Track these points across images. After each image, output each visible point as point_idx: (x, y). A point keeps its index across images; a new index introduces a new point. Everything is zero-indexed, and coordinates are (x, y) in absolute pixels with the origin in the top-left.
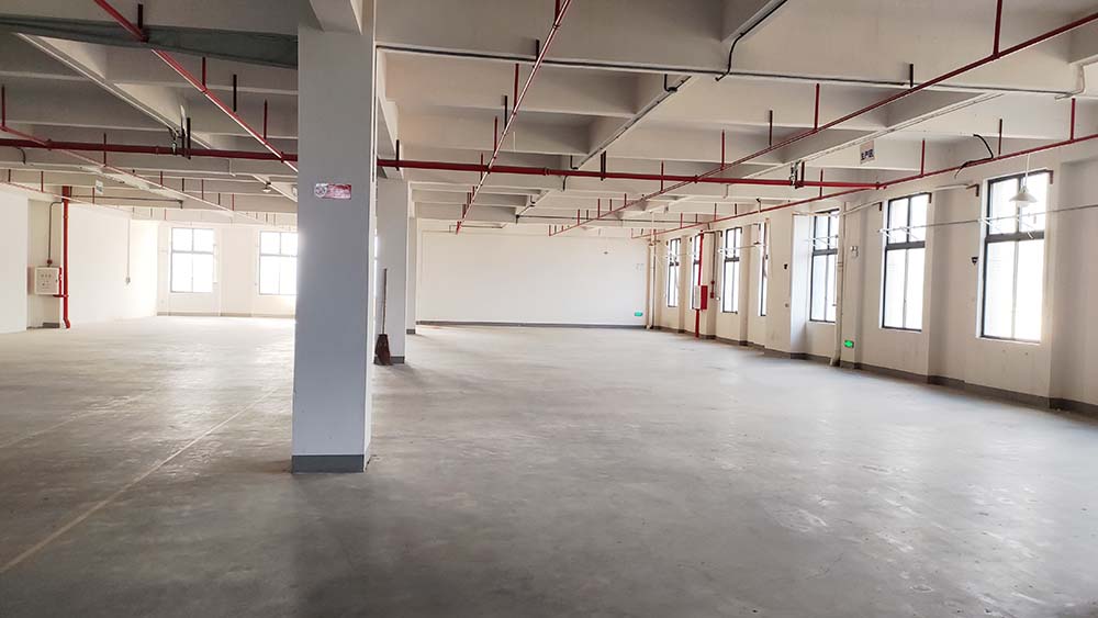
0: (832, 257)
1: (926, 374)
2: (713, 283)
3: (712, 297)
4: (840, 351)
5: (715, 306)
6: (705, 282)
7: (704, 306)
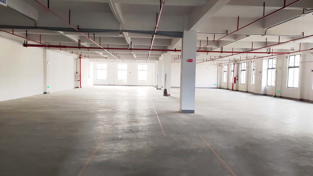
0: (273, 70)
1: (299, 98)
2: (237, 76)
3: (237, 80)
4: (276, 93)
5: (238, 83)
6: (235, 76)
7: (235, 82)
